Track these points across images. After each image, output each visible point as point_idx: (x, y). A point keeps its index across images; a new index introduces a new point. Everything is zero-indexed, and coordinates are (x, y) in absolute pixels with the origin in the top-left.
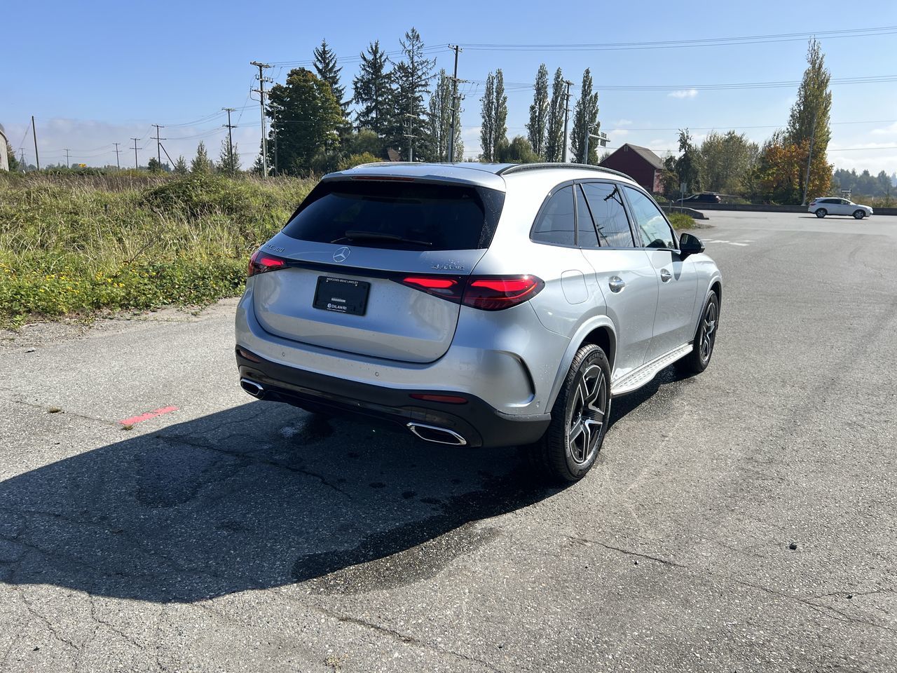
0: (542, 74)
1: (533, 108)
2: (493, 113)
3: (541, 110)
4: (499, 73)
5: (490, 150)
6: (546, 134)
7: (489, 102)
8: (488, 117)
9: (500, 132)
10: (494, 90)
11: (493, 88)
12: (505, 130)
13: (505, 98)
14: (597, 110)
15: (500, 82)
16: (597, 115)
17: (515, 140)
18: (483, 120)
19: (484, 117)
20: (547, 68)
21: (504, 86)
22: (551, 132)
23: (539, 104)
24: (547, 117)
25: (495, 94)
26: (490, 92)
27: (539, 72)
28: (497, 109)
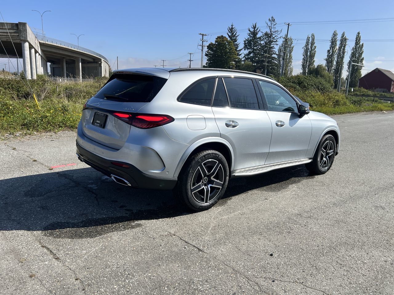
0: (335, 35)
1: (329, 51)
2: (309, 53)
3: (333, 52)
4: (313, 35)
5: (306, 70)
6: (335, 63)
7: (307, 49)
8: (306, 55)
9: (311, 63)
10: (310, 43)
11: (309, 42)
12: (314, 61)
13: (315, 47)
14: (363, 52)
15: (313, 40)
16: (363, 54)
17: (318, 66)
18: (303, 57)
19: (304, 56)
20: (337, 32)
21: (315, 41)
22: (337, 62)
23: (332, 49)
24: (336, 55)
25: (310, 45)
26: (307, 44)
27: (333, 34)
28: (311, 52)
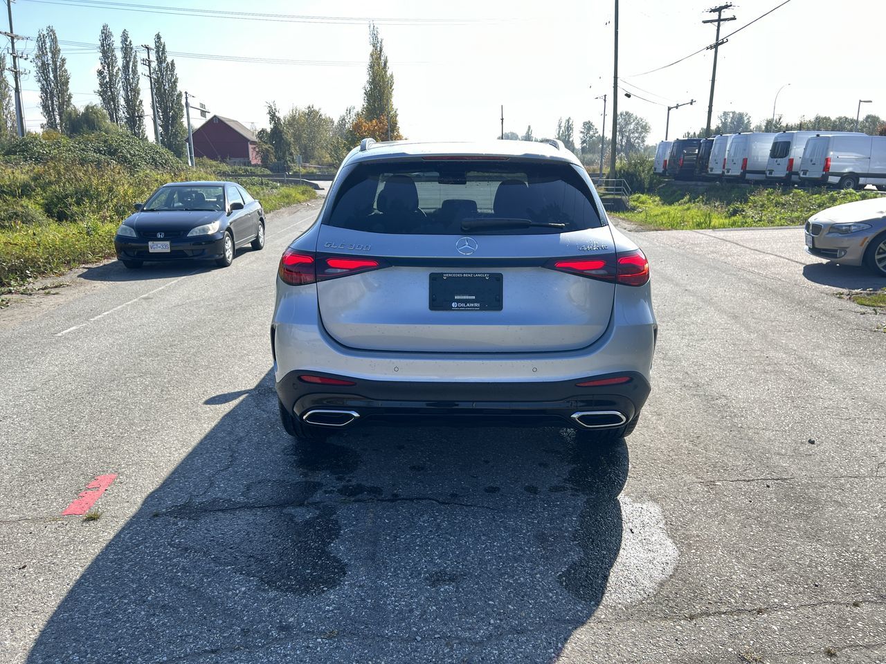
0: (106, 35)
1: (100, 73)
2: (51, 76)
3: (111, 76)
4: (51, 31)
5: (55, 119)
6: (122, 102)
7: (43, 63)
8: (46, 80)
9: (65, 100)
10: (48, 50)
11: (46, 48)
12: (70, 97)
13: (63, 60)
14: (177, 79)
15: (54, 41)
16: (178, 84)
17: (87, 108)
18: (40, 84)
19: (39, 81)
21: (60, 46)
22: (127, 101)
23: (108, 68)
24: (120, 84)
25: (50, 55)
26: (43, 52)
27: (102, 33)
28: (55, 71)
